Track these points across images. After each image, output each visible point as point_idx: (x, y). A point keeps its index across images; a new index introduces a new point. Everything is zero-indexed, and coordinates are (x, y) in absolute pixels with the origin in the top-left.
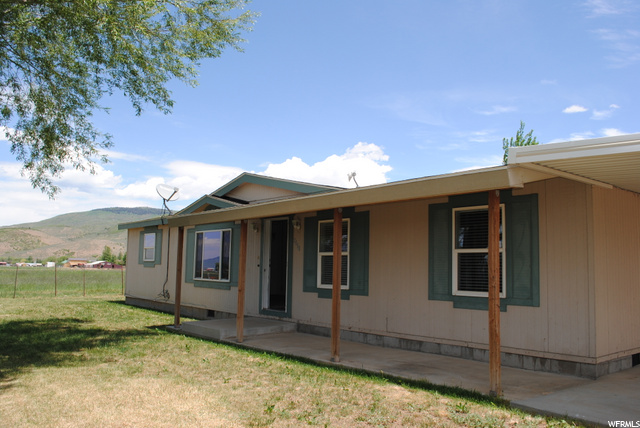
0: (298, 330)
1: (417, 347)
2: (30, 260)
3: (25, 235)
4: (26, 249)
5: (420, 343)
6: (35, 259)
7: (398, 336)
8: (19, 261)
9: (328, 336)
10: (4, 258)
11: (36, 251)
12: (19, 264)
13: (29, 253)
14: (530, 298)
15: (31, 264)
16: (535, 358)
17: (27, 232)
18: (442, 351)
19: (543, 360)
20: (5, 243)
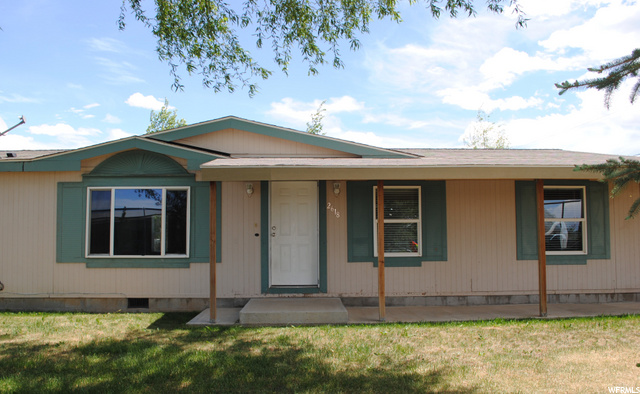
1: (506, 300)
5: (509, 297)
7: (486, 294)
14: (604, 254)
16: (607, 294)
18: (531, 300)
19: (613, 295)
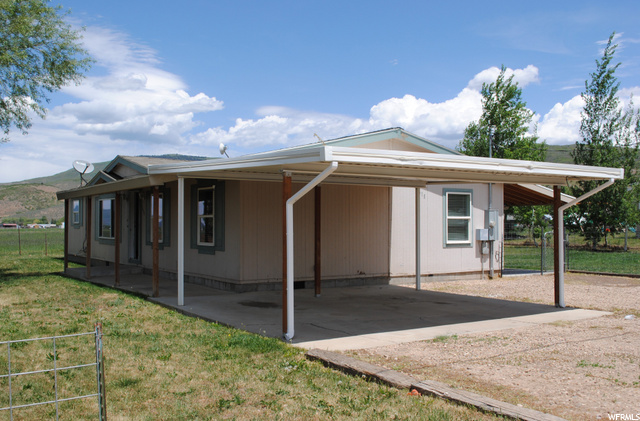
0: (144, 273)
2: (44, 220)
3: (38, 192)
4: (39, 208)
6: (49, 219)
8: (32, 222)
9: (151, 274)
10: (15, 219)
11: (50, 209)
12: (32, 226)
13: (43, 213)
15: (44, 226)
17: (40, 188)
20: (16, 202)
